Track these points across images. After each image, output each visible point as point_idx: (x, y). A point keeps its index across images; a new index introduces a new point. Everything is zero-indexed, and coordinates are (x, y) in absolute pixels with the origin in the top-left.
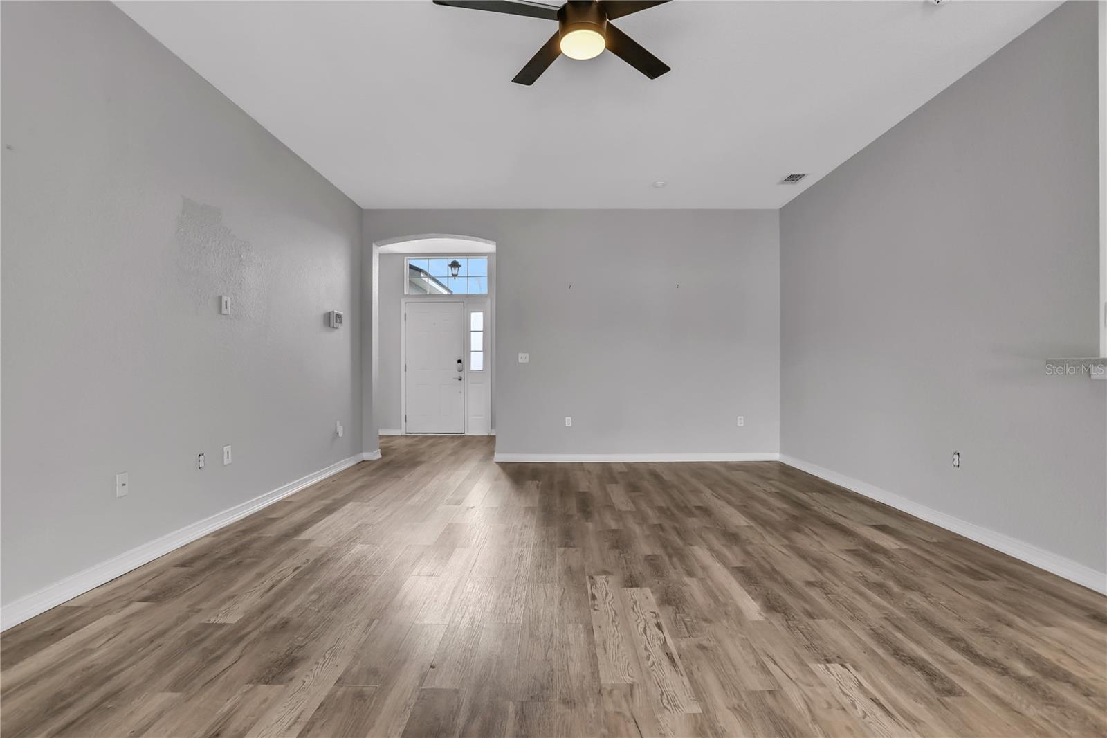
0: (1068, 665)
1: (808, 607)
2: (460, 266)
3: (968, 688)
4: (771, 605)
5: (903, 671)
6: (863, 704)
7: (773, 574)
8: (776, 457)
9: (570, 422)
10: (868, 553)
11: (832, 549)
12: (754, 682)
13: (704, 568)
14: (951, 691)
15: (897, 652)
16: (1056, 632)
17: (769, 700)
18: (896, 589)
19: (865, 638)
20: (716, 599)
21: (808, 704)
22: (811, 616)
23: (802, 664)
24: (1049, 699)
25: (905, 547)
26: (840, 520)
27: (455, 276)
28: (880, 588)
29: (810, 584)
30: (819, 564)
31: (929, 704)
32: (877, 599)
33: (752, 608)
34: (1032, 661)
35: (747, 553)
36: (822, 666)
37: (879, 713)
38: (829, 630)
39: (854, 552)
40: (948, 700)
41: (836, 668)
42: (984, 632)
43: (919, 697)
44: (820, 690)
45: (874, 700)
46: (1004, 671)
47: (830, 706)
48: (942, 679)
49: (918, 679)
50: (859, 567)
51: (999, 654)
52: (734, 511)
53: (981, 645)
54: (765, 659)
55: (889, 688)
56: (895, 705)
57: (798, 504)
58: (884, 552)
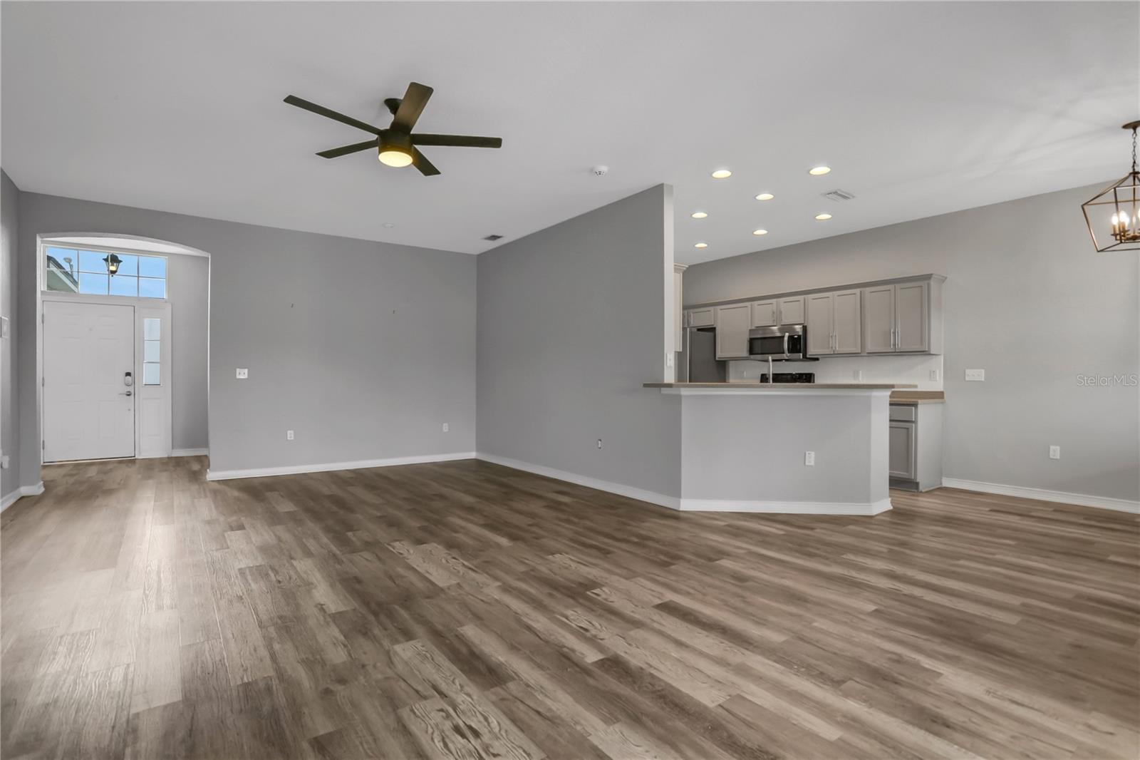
0: (651, 534)
1: (534, 535)
2: (121, 261)
3: (615, 550)
4: (513, 538)
5: (588, 550)
6: (573, 565)
7: (507, 524)
8: (473, 455)
9: (292, 436)
10: (555, 506)
11: (536, 507)
12: (522, 568)
13: (462, 527)
14: (609, 552)
15: (584, 545)
16: (647, 524)
17: (532, 573)
18: (576, 520)
19: (567, 542)
20: (481, 541)
21: (551, 570)
22: (537, 538)
23: (542, 558)
24: (644, 546)
25: (575, 500)
26: (534, 491)
27: (113, 272)
28: (568, 521)
29: (529, 525)
30: (532, 515)
31: (601, 558)
32: (567, 526)
33: (504, 541)
34: (639, 536)
35: (485, 516)
36: (550, 557)
37: (582, 566)
38: (549, 542)
39: (547, 507)
40: (608, 556)
41: (558, 556)
42: (619, 530)
43: (596, 557)
44: (554, 565)
45: (578, 562)
46: (627, 541)
47: (560, 568)
48: (604, 549)
49: (594, 552)
50: (554, 514)
51: (626, 537)
52: (462, 494)
53: (618, 535)
54: (522, 559)
55: (584, 557)
56: (586, 561)
57: (502, 485)
58: (565, 504)
